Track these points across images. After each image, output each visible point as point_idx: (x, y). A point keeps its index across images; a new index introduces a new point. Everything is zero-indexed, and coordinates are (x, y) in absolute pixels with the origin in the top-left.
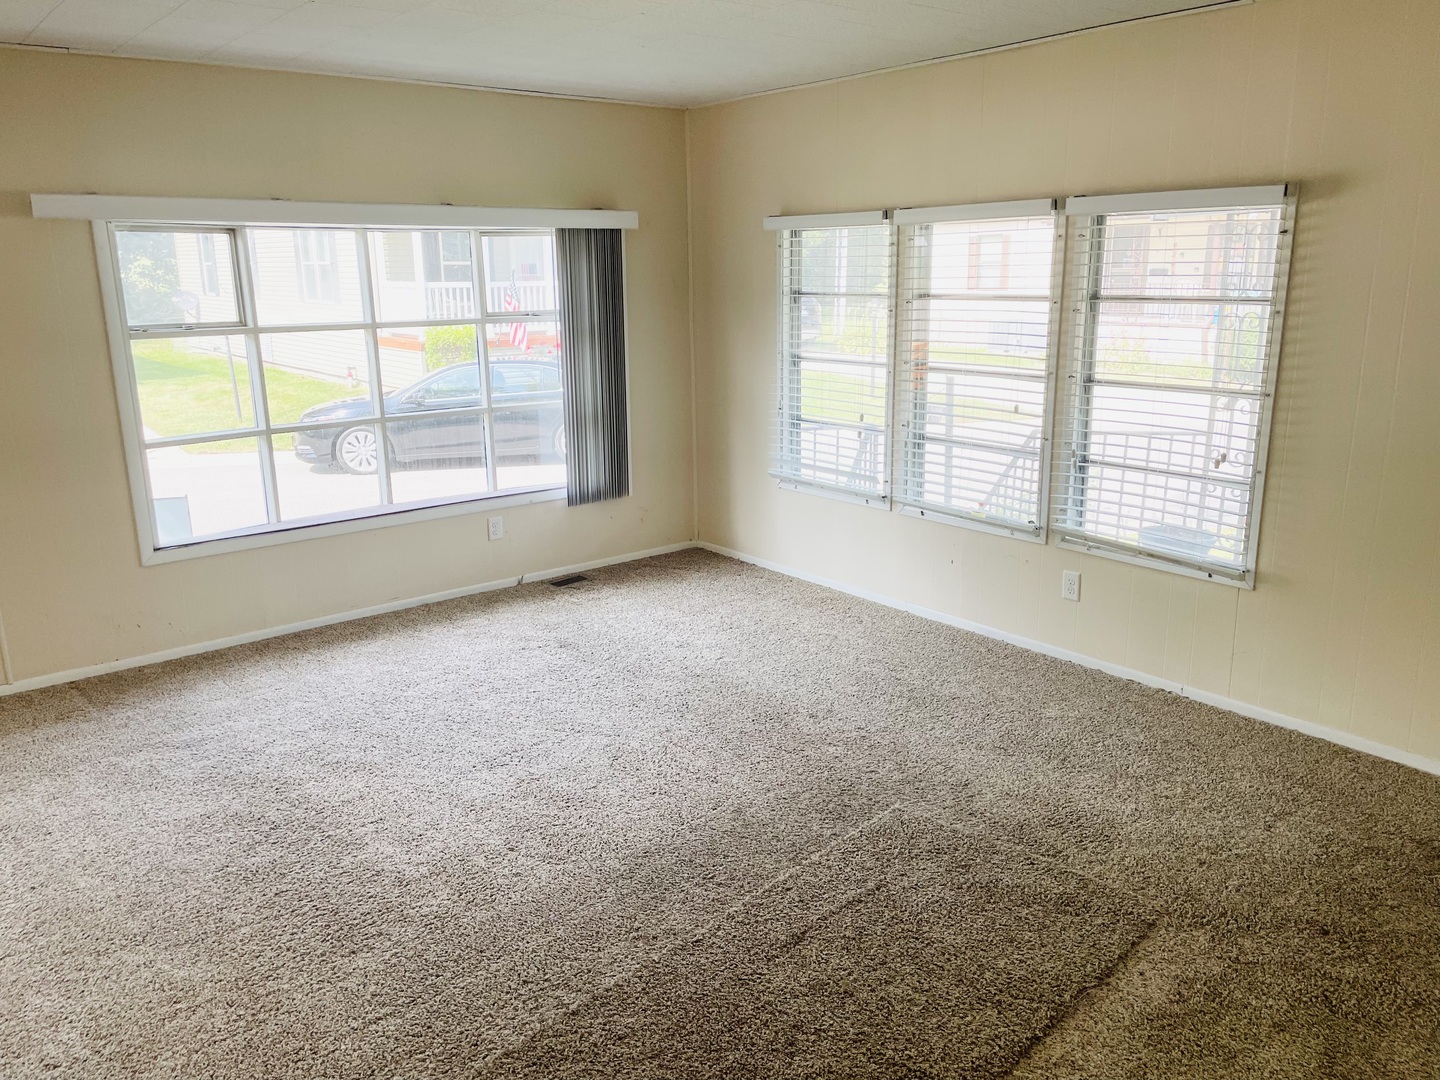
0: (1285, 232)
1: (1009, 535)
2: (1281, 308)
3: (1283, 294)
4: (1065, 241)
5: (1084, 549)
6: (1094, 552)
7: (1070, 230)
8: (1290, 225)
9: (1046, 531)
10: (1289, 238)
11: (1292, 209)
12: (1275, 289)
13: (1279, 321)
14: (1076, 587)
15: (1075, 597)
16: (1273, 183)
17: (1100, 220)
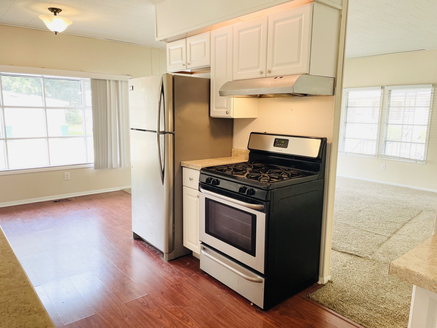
0: (432, 93)
1: (368, 157)
2: (431, 108)
3: (432, 105)
4: (383, 95)
5: (387, 159)
6: (389, 159)
7: (384, 93)
8: (433, 92)
9: (378, 156)
10: (433, 94)
11: (433, 89)
12: (430, 104)
13: (431, 110)
14: (384, 167)
15: (384, 169)
16: (430, 84)
17: (390, 91)
